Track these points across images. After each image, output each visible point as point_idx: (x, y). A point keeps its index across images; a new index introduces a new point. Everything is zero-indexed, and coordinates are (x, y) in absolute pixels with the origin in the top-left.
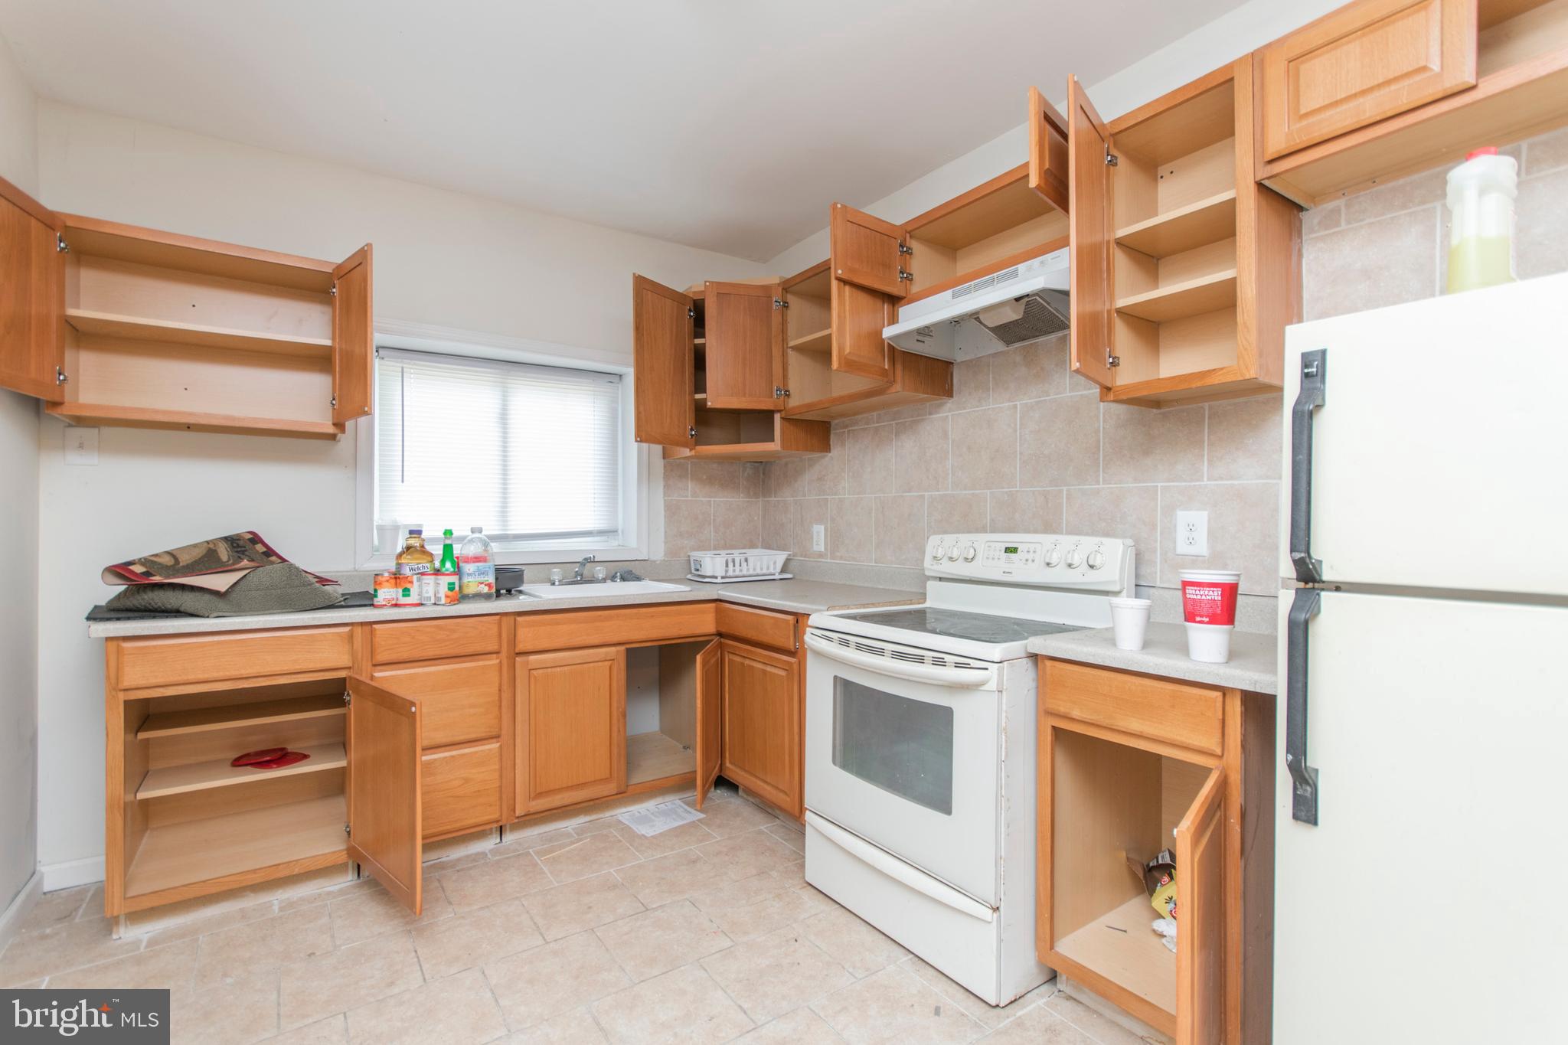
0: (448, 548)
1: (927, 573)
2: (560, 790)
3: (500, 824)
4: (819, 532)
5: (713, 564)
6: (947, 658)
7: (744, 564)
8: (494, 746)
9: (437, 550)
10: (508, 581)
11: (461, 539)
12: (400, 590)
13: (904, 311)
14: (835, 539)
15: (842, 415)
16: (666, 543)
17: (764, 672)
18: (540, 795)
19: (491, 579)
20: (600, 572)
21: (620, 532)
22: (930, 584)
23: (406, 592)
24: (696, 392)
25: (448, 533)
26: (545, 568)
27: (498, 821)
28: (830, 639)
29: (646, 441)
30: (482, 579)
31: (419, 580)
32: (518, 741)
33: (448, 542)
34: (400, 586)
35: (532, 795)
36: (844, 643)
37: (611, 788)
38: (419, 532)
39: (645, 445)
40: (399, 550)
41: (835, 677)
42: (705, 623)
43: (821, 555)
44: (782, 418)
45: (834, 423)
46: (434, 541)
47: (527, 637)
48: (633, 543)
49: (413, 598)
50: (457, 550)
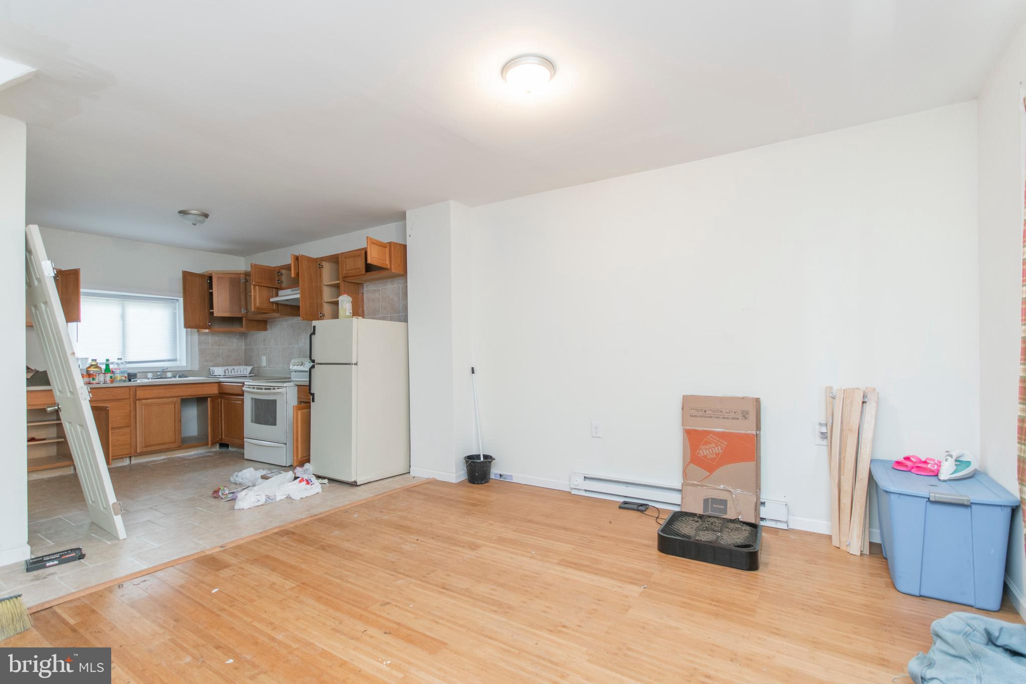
0: (107, 365)
1: (291, 370)
2: (155, 445)
3: (131, 455)
4: (264, 358)
5: (218, 371)
6: (275, 388)
7: (233, 371)
8: (128, 430)
9: (103, 367)
10: (131, 377)
11: (112, 363)
12: (91, 379)
13: (281, 292)
14: (269, 361)
15: (271, 318)
16: (199, 364)
17: (235, 403)
18: (146, 446)
19: (126, 375)
20: (169, 375)
21: (178, 360)
22: (293, 374)
23: (93, 379)
24: (211, 309)
25: (108, 360)
26: (145, 373)
27: (129, 454)
28: (250, 388)
29: (189, 328)
30: (122, 375)
31: (98, 375)
32: (138, 428)
33: (107, 363)
34: (91, 377)
35: (144, 446)
36: (254, 388)
37: (175, 445)
38: (96, 360)
39: (189, 329)
40: (88, 366)
41: (252, 398)
42: (215, 390)
43: (265, 367)
44: (246, 320)
45: (269, 321)
46: (102, 364)
47: (140, 394)
48: (184, 364)
49: (96, 381)
50: (111, 366)
